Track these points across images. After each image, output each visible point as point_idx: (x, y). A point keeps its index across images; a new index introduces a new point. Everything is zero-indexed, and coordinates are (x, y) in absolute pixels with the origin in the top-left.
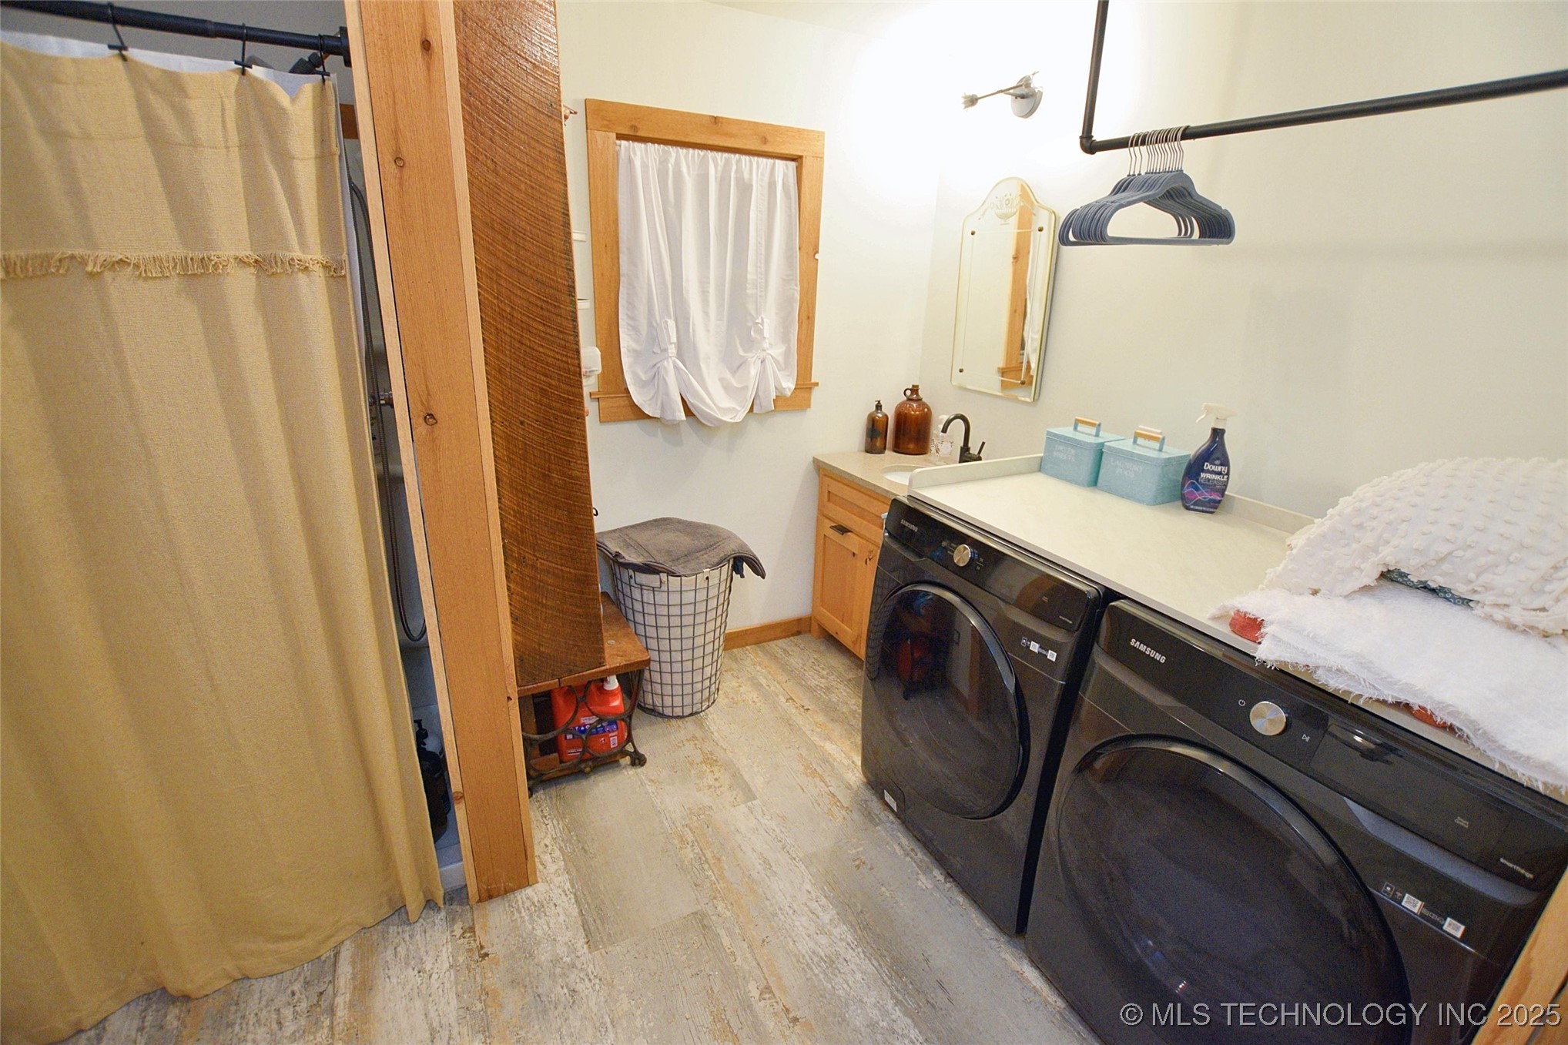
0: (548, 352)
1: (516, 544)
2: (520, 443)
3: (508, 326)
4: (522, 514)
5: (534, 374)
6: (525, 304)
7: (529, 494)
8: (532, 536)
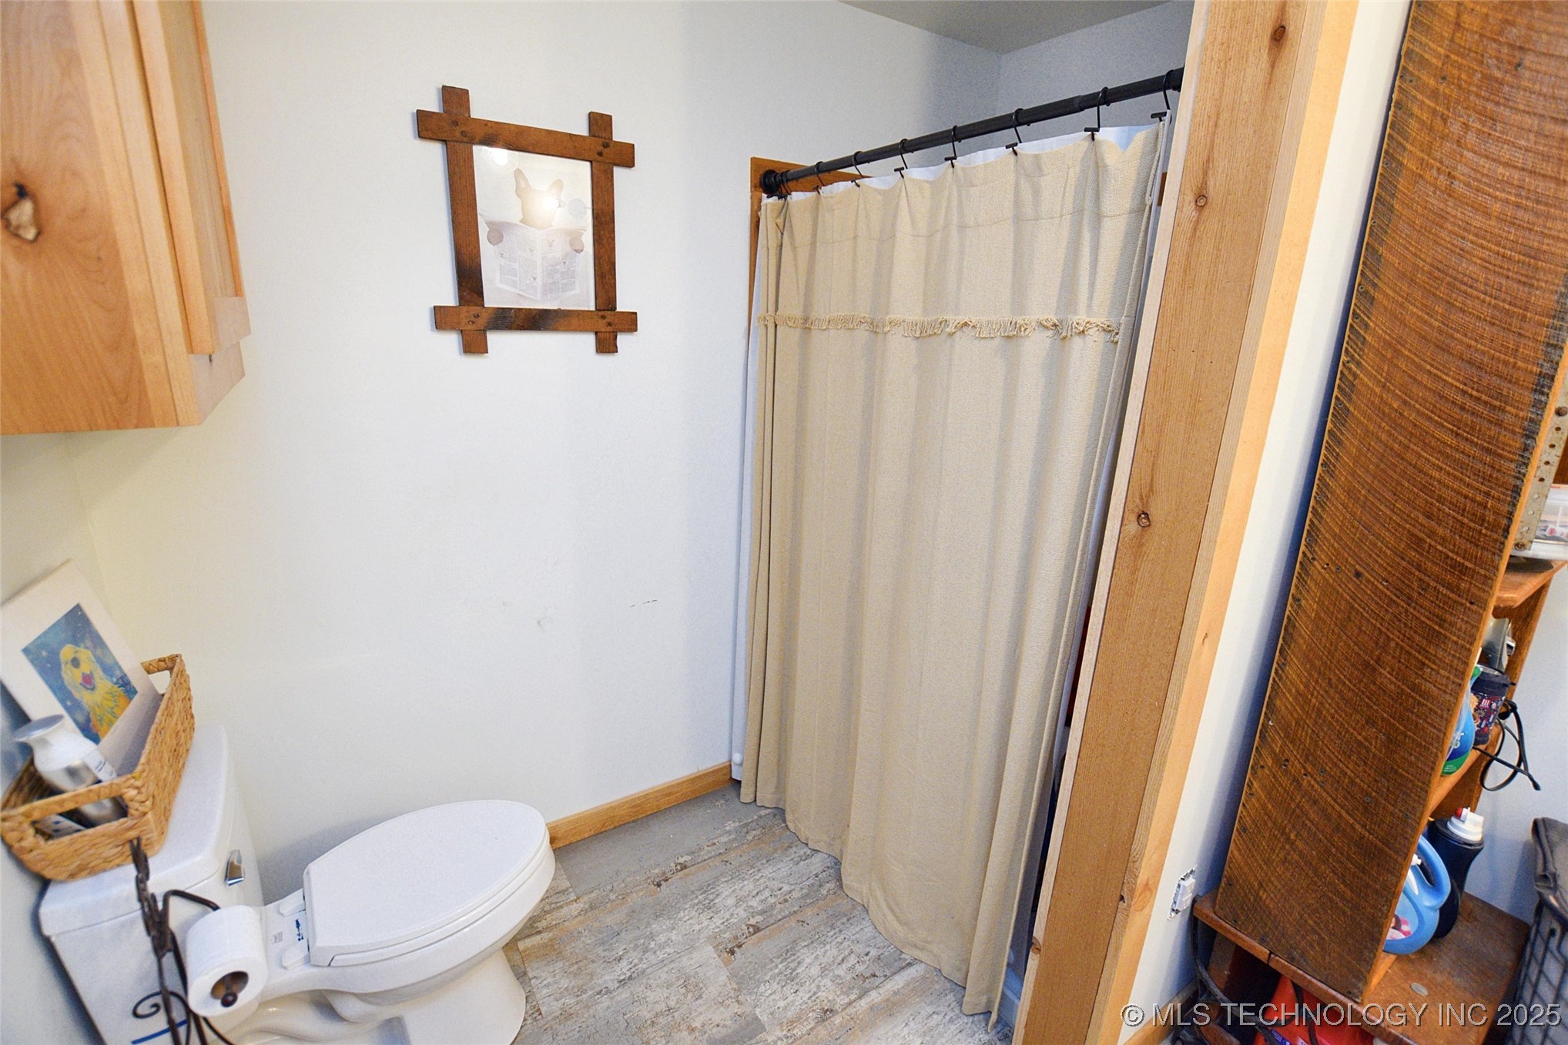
0: (1448, 480)
1: (1282, 735)
2: (1343, 603)
3: (1387, 428)
4: (1308, 702)
5: (1408, 509)
6: (1431, 398)
7: (1330, 679)
8: (1311, 738)
